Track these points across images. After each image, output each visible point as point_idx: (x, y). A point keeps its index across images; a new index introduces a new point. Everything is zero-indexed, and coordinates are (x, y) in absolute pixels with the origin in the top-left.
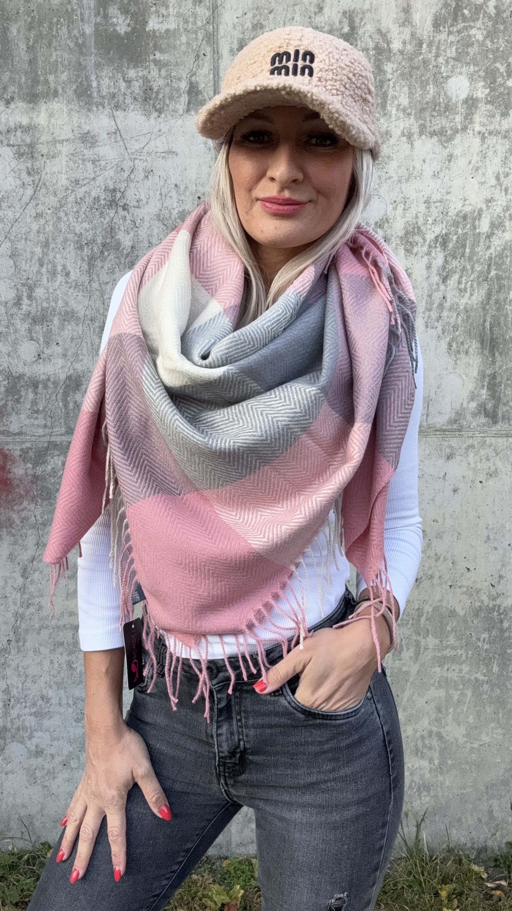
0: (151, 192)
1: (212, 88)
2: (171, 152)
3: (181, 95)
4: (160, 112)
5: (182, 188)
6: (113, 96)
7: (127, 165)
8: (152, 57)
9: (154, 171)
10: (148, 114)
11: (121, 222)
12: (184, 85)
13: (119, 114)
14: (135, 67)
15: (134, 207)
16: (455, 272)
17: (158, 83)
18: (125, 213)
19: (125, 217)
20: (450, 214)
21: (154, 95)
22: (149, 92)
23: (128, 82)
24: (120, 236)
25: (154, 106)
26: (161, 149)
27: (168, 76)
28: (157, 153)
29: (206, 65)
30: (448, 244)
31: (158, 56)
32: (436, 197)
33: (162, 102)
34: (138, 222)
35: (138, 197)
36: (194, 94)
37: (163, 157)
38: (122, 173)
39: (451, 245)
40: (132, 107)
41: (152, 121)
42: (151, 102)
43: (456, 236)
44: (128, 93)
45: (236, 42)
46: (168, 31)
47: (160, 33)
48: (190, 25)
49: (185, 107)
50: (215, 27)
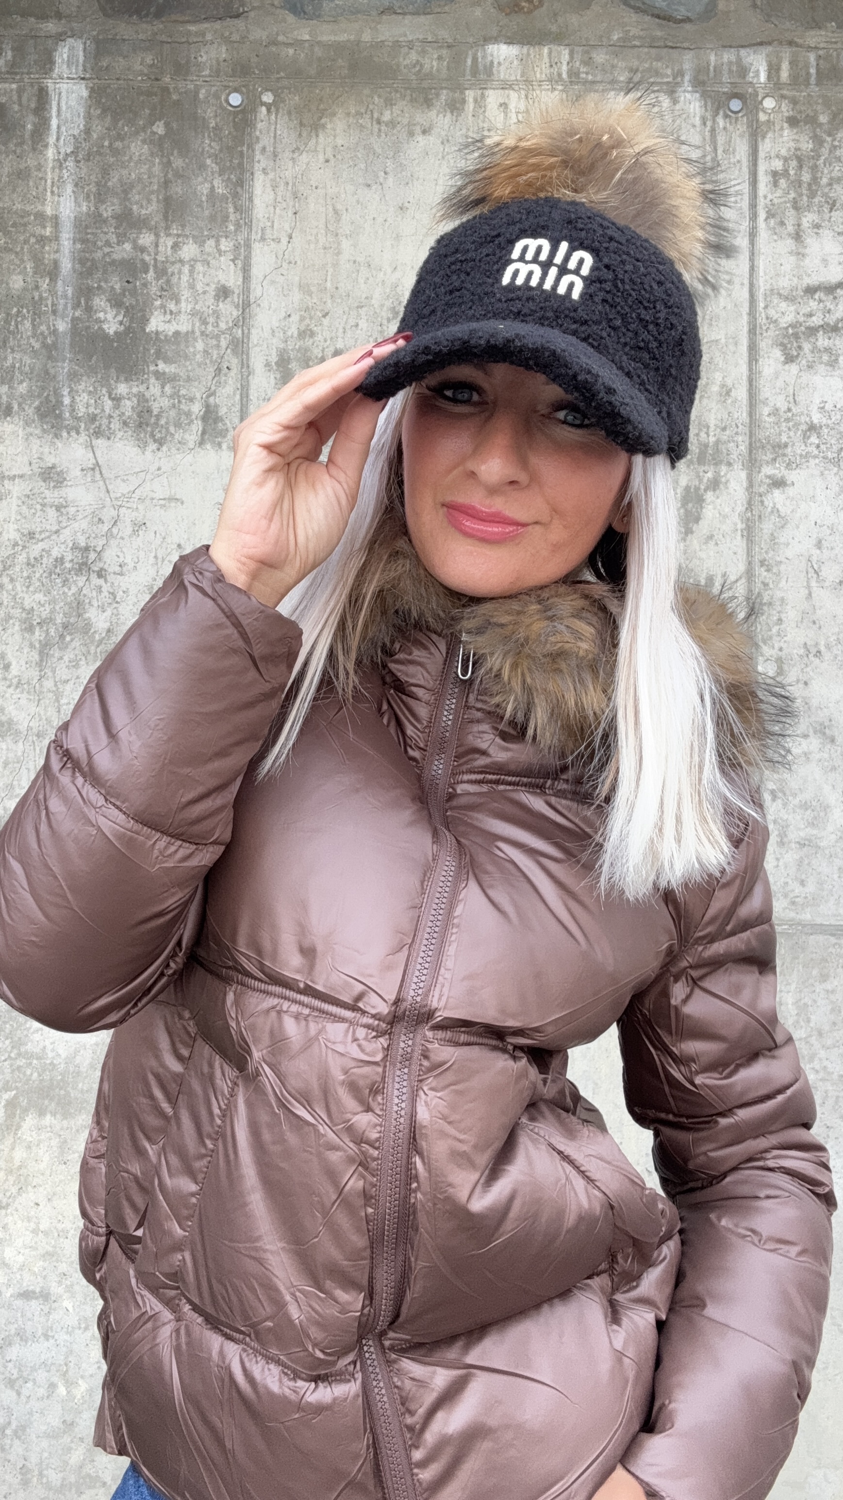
0: (142, 554)
1: (238, 414)
2: (172, 499)
3: (192, 421)
4: (160, 443)
6: (93, 418)
7: (108, 514)
8: (152, 368)
9: (148, 525)
10: (143, 446)
11: (94, 594)
12: (197, 408)
13: (100, 443)
14: (127, 380)
15: (115, 573)
17: (159, 403)
18: (101, 582)
19: (101, 587)
21: (153, 420)
22: (146, 415)
23: (117, 400)
24: (92, 614)
25: (152, 436)
26: (160, 494)
27: (175, 395)
28: (153, 499)
29: (230, 382)
31: (162, 366)
33: (164, 431)
34: (120, 595)
35: (121, 559)
36: (211, 421)
37: (162, 506)
38: (100, 526)
40: (120, 434)
41: (148, 453)
42: (149, 429)
44: (115, 415)
45: (274, 353)
46: (177, 333)
47: (166, 336)
48: (210, 328)
49: (198, 438)
50: (246, 331)
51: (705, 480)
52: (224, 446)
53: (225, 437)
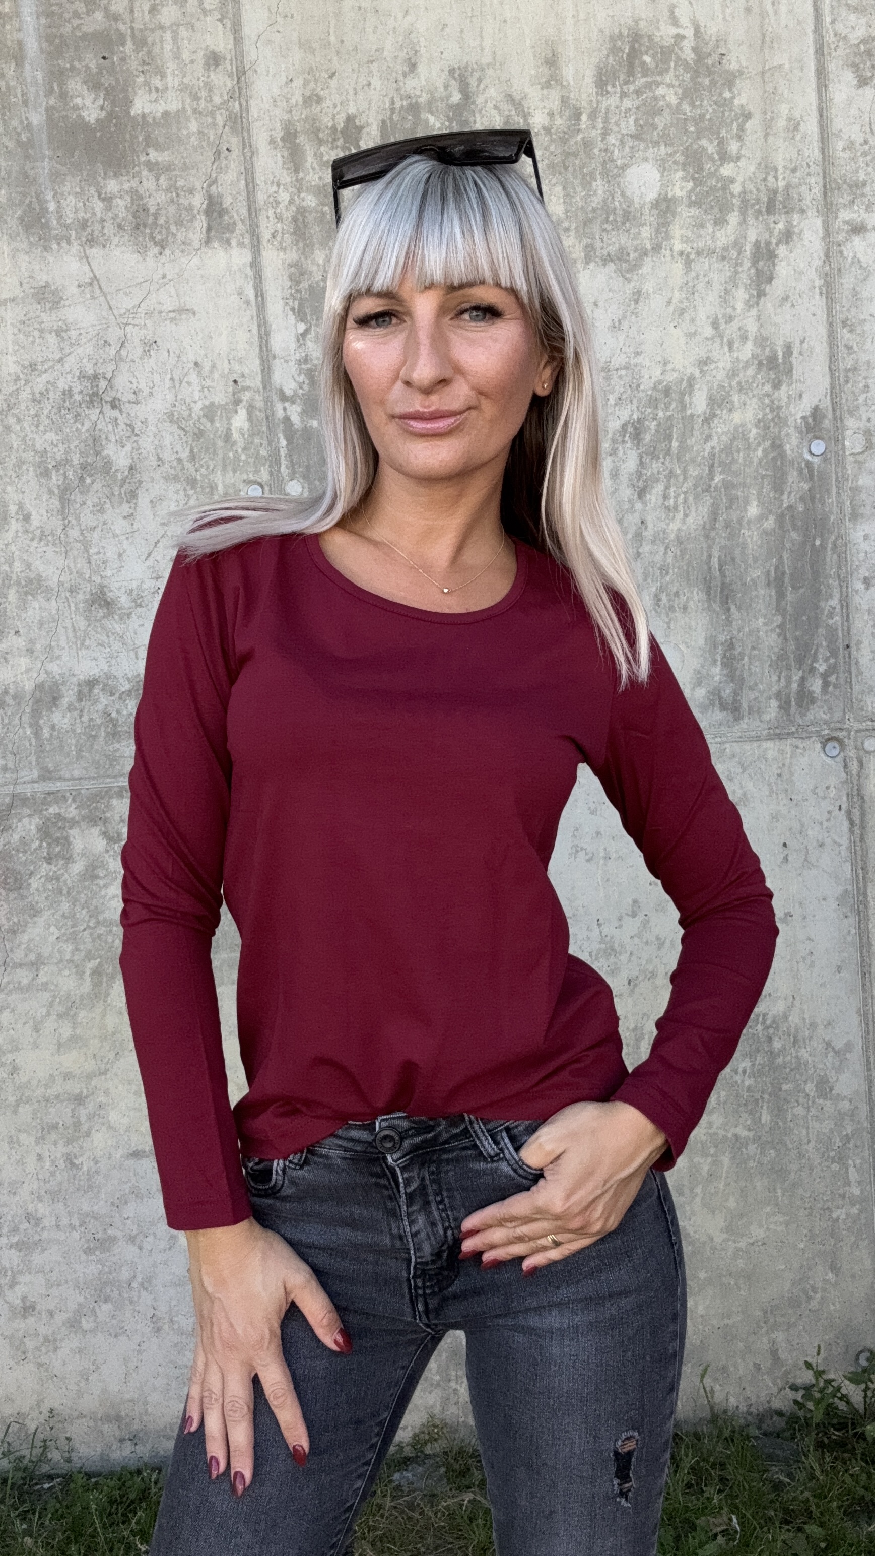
0: (156, 378)
1: (245, 203)
2: (182, 310)
3: (194, 217)
4: (162, 245)
5: (207, 366)
6: (84, 224)
7: (114, 334)
8: (143, 158)
9: (159, 343)
10: (142, 251)
11: (110, 426)
12: (198, 201)
13: (95, 252)
14: (116, 175)
15: (129, 402)
16: (658, 480)
17: (156, 199)
18: (116, 413)
19: (116, 419)
20: (642, 387)
21: (150, 220)
22: (142, 214)
23: (107, 200)
24: (110, 450)
25: (152, 238)
26: (169, 305)
27: (173, 187)
28: (161, 312)
29: (233, 166)
30: (642, 436)
31: (153, 155)
32: (619, 360)
33: (164, 231)
34: (138, 426)
35: (135, 385)
36: (215, 214)
37: (172, 320)
38: (107, 348)
39: (647, 438)
40: (116, 240)
41: (150, 261)
42: (148, 231)
43: (655, 423)
44: (108, 218)
45: (278, 126)
46: (166, 114)
47: (154, 119)
48: (203, 104)
49: (203, 236)
50: (244, 104)
51: (776, 232)
52: (234, 242)
53: (233, 232)
